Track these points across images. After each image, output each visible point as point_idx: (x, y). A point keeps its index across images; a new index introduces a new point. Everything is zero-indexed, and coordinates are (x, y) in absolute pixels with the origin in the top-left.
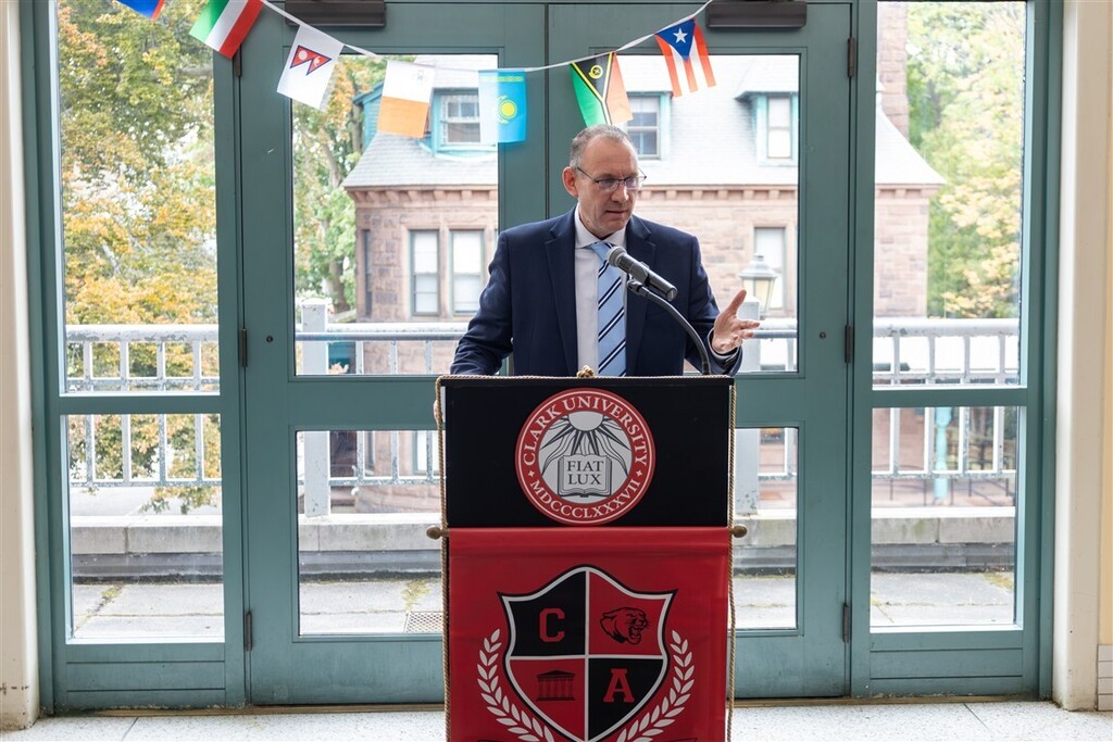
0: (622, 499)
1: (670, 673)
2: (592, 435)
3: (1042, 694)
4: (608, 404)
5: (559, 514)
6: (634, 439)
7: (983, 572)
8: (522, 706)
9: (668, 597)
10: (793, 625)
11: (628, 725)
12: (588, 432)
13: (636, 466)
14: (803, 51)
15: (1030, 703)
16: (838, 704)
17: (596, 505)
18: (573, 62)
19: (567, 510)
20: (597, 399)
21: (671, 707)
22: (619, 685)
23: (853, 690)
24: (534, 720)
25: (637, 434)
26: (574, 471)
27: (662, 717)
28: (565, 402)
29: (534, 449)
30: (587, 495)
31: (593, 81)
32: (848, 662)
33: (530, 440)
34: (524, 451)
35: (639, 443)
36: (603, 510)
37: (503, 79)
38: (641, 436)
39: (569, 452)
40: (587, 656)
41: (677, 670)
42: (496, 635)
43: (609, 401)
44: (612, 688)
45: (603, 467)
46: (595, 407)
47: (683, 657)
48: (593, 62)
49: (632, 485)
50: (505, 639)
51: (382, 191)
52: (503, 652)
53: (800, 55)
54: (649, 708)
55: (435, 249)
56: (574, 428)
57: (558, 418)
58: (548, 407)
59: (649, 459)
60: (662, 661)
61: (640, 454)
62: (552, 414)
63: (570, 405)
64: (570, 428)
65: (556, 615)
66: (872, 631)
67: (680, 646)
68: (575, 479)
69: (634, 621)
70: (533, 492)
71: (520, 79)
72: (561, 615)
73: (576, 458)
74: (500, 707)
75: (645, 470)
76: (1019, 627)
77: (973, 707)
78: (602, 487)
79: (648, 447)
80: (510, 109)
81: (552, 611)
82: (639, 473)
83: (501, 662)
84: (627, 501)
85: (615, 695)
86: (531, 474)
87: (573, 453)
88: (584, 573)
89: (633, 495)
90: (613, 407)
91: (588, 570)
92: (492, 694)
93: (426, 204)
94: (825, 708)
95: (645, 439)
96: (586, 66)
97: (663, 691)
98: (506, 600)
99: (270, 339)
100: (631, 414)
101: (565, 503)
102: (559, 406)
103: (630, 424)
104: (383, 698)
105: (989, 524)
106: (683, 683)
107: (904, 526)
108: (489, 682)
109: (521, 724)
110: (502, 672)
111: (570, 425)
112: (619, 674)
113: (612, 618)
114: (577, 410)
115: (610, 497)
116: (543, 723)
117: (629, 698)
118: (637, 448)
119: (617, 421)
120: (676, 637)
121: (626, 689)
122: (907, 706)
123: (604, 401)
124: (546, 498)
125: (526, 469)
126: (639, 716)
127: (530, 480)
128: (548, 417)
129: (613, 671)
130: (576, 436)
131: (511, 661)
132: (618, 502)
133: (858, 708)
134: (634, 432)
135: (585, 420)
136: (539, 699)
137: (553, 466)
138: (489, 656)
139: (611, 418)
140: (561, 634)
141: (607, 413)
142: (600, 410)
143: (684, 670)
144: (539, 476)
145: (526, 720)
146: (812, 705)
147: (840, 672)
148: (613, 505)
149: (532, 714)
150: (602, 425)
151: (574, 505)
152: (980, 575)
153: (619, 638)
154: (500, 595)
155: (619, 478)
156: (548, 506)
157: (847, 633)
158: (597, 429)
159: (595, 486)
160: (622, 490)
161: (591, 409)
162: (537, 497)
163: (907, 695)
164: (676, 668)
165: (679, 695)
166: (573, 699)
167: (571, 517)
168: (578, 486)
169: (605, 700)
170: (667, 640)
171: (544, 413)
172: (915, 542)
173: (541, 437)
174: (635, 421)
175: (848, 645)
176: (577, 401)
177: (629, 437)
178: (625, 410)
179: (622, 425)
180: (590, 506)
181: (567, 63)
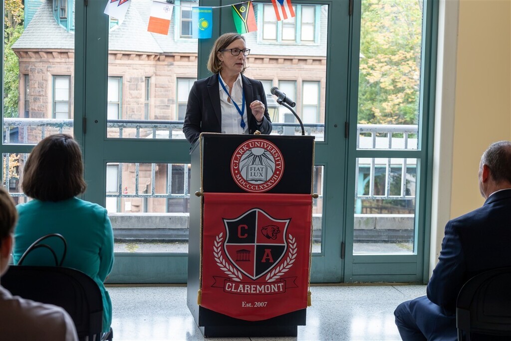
0: (271, 182)
1: (288, 251)
2: (260, 157)
3: (424, 282)
4: (266, 145)
5: (246, 188)
6: (276, 159)
7: (395, 243)
8: (230, 263)
9: (288, 221)
10: (320, 252)
11: (271, 271)
12: (258, 156)
13: (277, 170)
14: (330, 3)
15: (420, 286)
16: (338, 285)
17: (261, 184)
18: (233, 5)
19: (249, 186)
20: (262, 143)
21: (288, 264)
22: (268, 256)
23: (345, 280)
24: (234, 269)
25: (277, 157)
26: (253, 171)
27: (284, 268)
28: (250, 144)
29: (237, 162)
30: (257, 181)
31: (240, 13)
32: (343, 268)
33: (236, 158)
34: (234, 163)
35: (278, 161)
36: (263, 187)
37: (202, 11)
38: (279, 158)
39: (251, 164)
40: (256, 244)
41: (290, 250)
42: (221, 235)
43: (267, 144)
44: (265, 257)
45: (264, 170)
46: (262, 146)
47: (293, 245)
48: (241, 5)
49: (275, 177)
50: (224, 236)
51: (37, 52)
52: (223, 242)
53: (329, 5)
54: (279, 265)
55: (68, 87)
56: (253, 154)
57: (247, 150)
58: (244, 146)
59: (282, 167)
60: (285, 246)
61: (278, 165)
62: (245, 148)
63: (252, 145)
64: (252, 154)
65: (244, 227)
66: (354, 254)
67: (292, 240)
68: (253, 174)
69: (274, 231)
70: (237, 179)
71: (210, 11)
72: (246, 227)
73: (254, 166)
74: (221, 263)
75: (280, 171)
76: (416, 253)
77: (396, 287)
78: (263, 178)
79: (282, 162)
80: (205, 24)
81: (243, 226)
82: (278, 172)
83: (222, 245)
84: (273, 183)
85: (266, 259)
86: (236, 172)
87: (253, 164)
88: (256, 211)
89: (275, 181)
90: (268, 146)
91: (257, 210)
92: (219, 258)
93: (63, 60)
94: (333, 287)
95: (281, 159)
96: (238, 7)
97: (285, 258)
98: (225, 221)
99: (96, 122)
100: (276, 149)
101: (249, 183)
102: (248, 146)
103: (275, 153)
104: (141, 281)
105: (399, 220)
106: (293, 255)
107: (360, 221)
108: (217, 253)
109: (229, 270)
110: (223, 250)
111: (252, 153)
112: (268, 251)
113: (266, 229)
114: (254, 147)
115: (266, 182)
116: (238, 270)
117: (271, 261)
118: (277, 163)
119: (270, 152)
120: (291, 237)
121: (270, 257)
122: (368, 287)
123: (265, 144)
124: (242, 182)
125: (235, 170)
126: (275, 268)
127: (236, 174)
128: (243, 150)
129: (266, 250)
130: (254, 158)
131: (226, 245)
132: (269, 184)
133: (347, 287)
134: (276, 157)
135: (258, 151)
136: (237, 261)
137: (245, 169)
138: (218, 243)
139: (268, 151)
140: (246, 235)
141: (266, 149)
142: (263, 147)
143: (293, 250)
144: (239, 173)
145: (231, 269)
146: (327, 286)
147: (340, 272)
148: (267, 185)
149: (234, 266)
150: (264, 153)
151: (252, 185)
152: (394, 244)
153: (268, 237)
154: (223, 219)
155: (270, 174)
156: (242, 185)
157: (343, 255)
158: (262, 155)
159: (261, 177)
160: (271, 179)
161: (260, 147)
162: (238, 181)
163: (368, 282)
164: (290, 249)
165: (291, 260)
166: (249, 261)
167: (251, 189)
168: (254, 177)
169: (262, 261)
170: (287, 238)
171: (242, 148)
172: (365, 228)
173: (240, 157)
174: (277, 152)
175: (343, 260)
176: (255, 144)
177: (274, 158)
178: (273, 148)
179: (271, 153)
180: (258, 185)
181: (230, 5)
